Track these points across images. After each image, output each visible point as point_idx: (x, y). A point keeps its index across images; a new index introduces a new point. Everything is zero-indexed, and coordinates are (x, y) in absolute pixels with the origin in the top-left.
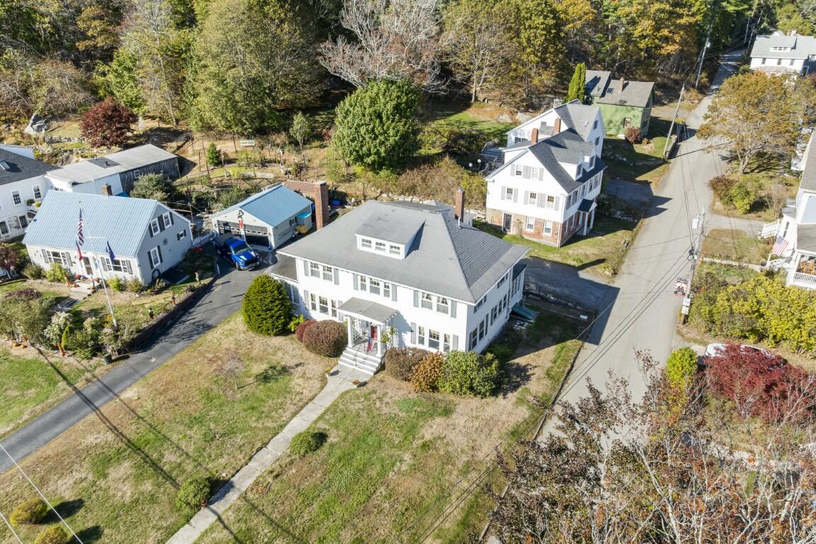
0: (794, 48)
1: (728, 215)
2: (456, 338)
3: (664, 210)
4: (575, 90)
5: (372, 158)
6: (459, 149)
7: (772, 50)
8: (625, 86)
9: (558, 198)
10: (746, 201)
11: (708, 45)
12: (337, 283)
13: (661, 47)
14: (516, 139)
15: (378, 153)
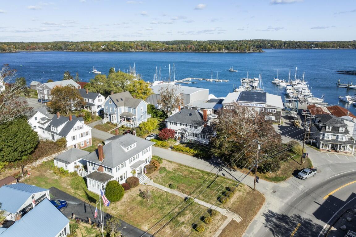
2: (150, 156)
9: (89, 131)
12: (125, 166)
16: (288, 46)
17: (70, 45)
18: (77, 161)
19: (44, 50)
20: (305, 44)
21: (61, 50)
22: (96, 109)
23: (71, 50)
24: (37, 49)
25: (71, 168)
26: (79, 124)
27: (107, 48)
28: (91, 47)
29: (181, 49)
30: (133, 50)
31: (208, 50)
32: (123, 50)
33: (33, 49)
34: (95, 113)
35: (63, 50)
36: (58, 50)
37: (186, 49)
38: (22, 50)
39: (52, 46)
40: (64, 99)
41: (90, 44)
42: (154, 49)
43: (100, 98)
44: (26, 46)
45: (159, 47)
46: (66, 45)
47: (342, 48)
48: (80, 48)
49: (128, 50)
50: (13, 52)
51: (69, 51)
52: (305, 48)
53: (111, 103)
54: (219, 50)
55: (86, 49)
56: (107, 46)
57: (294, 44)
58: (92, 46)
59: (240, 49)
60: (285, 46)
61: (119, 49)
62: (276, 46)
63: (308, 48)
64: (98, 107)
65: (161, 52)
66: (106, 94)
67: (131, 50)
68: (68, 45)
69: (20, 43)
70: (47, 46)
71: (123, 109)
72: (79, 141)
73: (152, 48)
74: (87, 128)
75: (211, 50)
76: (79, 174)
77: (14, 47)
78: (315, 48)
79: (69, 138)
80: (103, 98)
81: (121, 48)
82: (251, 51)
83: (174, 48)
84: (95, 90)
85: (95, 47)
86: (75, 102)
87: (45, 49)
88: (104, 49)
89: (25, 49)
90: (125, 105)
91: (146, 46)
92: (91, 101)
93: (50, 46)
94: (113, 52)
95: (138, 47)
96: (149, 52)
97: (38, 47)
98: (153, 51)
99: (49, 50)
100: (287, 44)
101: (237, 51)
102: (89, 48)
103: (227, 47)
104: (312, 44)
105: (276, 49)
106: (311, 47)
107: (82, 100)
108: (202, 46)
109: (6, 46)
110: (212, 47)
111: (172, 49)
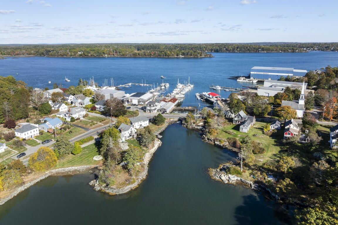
16: (240, 50)
17: (51, 51)
18: (63, 114)
19: (27, 55)
20: (254, 49)
21: (43, 56)
22: (69, 101)
23: (51, 55)
24: (21, 55)
25: (61, 116)
26: (63, 105)
27: (84, 54)
28: (69, 53)
29: (146, 54)
30: (106, 55)
31: (168, 56)
32: (97, 55)
33: (17, 55)
34: (69, 102)
35: (45, 55)
36: (41, 55)
37: (151, 55)
38: (8, 56)
39: (34, 52)
40: (57, 97)
41: (68, 51)
42: (124, 55)
43: (71, 97)
44: (11, 52)
45: (128, 52)
46: (47, 51)
47: (283, 52)
48: (60, 54)
49: (102, 56)
51: (50, 57)
52: (254, 51)
53: (75, 98)
54: (177, 55)
55: (65, 55)
56: (84, 52)
57: (245, 48)
58: (71, 52)
59: (194, 55)
60: (238, 50)
61: (93, 55)
62: (230, 50)
63: (256, 51)
64: (71, 100)
65: (129, 57)
66: (74, 95)
67: (104, 56)
68: (49, 50)
70: (30, 52)
71: (80, 101)
72: (64, 110)
73: (122, 54)
74: (66, 106)
75: (170, 56)
76: (64, 118)
78: (261, 51)
79: (60, 109)
80: (72, 96)
81: (96, 54)
82: (203, 56)
83: (140, 54)
84: (69, 93)
85: (73, 54)
86: (61, 98)
88: (81, 55)
89: (10, 55)
90: (80, 99)
91: (117, 52)
92: (67, 98)
94: (89, 57)
95: (110, 53)
96: (119, 57)
98: (122, 56)
100: (240, 48)
101: (191, 56)
102: (68, 54)
103: (183, 53)
104: (259, 48)
105: (230, 52)
106: (259, 51)
107: (64, 97)
108: (163, 53)
110: (171, 53)
111: (139, 54)
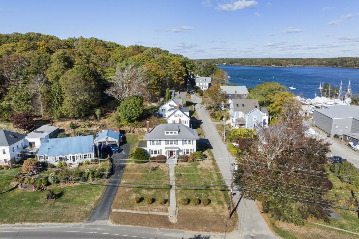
0: (205, 80)
1: (216, 121)
2: (193, 149)
3: (203, 122)
4: (167, 95)
5: (135, 118)
6: (146, 115)
7: (200, 81)
8: (179, 93)
9: (187, 121)
10: (220, 117)
11: (189, 81)
12: (160, 144)
13: (180, 82)
14: (162, 109)
15: (137, 116)
17: (348, 61)
21: (335, 66)
23: (346, 66)
24: (311, 65)
35: (338, 66)
36: (333, 66)
38: (297, 65)
44: (302, 62)
46: (343, 61)
50: (287, 67)
51: (344, 68)
68: (345, 61)
69: (300, 58)
70: (322, 62)
71: (240, 115)
77: (292, 62)
79: (170, 120)
87: (319, 65)
89: (300, 65)
90: (243, 111)
93: (325, 62)
97: (312, 63)
99: (323, 66)
109: (286, 61)
